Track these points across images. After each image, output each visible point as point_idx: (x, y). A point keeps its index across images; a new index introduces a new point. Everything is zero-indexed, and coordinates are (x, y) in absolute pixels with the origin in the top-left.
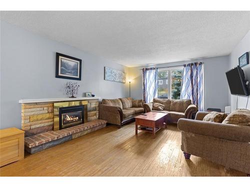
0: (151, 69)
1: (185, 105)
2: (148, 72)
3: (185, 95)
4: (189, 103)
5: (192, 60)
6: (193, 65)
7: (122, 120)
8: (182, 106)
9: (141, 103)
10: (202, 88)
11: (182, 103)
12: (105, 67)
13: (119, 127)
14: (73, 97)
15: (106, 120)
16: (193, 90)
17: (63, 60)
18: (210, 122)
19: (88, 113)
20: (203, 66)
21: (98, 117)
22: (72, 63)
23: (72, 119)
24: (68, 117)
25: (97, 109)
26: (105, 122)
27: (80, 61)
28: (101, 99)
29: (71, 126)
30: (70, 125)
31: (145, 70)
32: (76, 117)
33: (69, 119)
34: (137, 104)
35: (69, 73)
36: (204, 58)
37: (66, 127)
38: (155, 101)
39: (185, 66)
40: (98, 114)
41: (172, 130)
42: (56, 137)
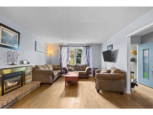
0: (65, 46)
1: (84, 67)
2: (63, 48)
3: (83, 62)
4: (86, 66)
5: (87, 44)
6: (87, 47)
7: (53, 79)
8: (83, 68)
9: (59, 67)
10: (91, 58)
11: (83, 66)
12: (36, 42)
13: (50, 84)
14: (13, 64)
15: (40, 81)
16: (87, 60)
17: (4, 30)
18: (105, 74)
19: (26, 77)
20: (91, 47)
21: (32, 79)
22: (12, 34)
23: (12, 84)
24: (9, 83)
25: (32, 74)
26: (40, 82)
27: (19, 33)
28: (34, 65)
29: (13, 90)
30: (11, 89)
31: (61, 46)
32: (15, 81)
33: (9, 84)
34: (56, 68)
35: (9, 42)
36: (92, 44)
37: (7, 93)
38: (68, 66)
39: (84, 46)
40: (31, 77)
41: (81, 81)
42: (6, 102)
